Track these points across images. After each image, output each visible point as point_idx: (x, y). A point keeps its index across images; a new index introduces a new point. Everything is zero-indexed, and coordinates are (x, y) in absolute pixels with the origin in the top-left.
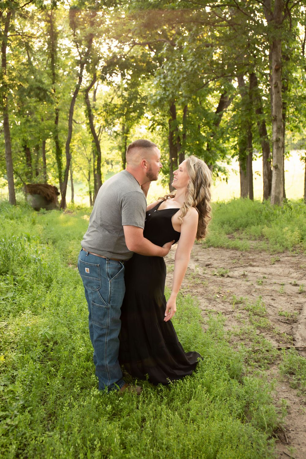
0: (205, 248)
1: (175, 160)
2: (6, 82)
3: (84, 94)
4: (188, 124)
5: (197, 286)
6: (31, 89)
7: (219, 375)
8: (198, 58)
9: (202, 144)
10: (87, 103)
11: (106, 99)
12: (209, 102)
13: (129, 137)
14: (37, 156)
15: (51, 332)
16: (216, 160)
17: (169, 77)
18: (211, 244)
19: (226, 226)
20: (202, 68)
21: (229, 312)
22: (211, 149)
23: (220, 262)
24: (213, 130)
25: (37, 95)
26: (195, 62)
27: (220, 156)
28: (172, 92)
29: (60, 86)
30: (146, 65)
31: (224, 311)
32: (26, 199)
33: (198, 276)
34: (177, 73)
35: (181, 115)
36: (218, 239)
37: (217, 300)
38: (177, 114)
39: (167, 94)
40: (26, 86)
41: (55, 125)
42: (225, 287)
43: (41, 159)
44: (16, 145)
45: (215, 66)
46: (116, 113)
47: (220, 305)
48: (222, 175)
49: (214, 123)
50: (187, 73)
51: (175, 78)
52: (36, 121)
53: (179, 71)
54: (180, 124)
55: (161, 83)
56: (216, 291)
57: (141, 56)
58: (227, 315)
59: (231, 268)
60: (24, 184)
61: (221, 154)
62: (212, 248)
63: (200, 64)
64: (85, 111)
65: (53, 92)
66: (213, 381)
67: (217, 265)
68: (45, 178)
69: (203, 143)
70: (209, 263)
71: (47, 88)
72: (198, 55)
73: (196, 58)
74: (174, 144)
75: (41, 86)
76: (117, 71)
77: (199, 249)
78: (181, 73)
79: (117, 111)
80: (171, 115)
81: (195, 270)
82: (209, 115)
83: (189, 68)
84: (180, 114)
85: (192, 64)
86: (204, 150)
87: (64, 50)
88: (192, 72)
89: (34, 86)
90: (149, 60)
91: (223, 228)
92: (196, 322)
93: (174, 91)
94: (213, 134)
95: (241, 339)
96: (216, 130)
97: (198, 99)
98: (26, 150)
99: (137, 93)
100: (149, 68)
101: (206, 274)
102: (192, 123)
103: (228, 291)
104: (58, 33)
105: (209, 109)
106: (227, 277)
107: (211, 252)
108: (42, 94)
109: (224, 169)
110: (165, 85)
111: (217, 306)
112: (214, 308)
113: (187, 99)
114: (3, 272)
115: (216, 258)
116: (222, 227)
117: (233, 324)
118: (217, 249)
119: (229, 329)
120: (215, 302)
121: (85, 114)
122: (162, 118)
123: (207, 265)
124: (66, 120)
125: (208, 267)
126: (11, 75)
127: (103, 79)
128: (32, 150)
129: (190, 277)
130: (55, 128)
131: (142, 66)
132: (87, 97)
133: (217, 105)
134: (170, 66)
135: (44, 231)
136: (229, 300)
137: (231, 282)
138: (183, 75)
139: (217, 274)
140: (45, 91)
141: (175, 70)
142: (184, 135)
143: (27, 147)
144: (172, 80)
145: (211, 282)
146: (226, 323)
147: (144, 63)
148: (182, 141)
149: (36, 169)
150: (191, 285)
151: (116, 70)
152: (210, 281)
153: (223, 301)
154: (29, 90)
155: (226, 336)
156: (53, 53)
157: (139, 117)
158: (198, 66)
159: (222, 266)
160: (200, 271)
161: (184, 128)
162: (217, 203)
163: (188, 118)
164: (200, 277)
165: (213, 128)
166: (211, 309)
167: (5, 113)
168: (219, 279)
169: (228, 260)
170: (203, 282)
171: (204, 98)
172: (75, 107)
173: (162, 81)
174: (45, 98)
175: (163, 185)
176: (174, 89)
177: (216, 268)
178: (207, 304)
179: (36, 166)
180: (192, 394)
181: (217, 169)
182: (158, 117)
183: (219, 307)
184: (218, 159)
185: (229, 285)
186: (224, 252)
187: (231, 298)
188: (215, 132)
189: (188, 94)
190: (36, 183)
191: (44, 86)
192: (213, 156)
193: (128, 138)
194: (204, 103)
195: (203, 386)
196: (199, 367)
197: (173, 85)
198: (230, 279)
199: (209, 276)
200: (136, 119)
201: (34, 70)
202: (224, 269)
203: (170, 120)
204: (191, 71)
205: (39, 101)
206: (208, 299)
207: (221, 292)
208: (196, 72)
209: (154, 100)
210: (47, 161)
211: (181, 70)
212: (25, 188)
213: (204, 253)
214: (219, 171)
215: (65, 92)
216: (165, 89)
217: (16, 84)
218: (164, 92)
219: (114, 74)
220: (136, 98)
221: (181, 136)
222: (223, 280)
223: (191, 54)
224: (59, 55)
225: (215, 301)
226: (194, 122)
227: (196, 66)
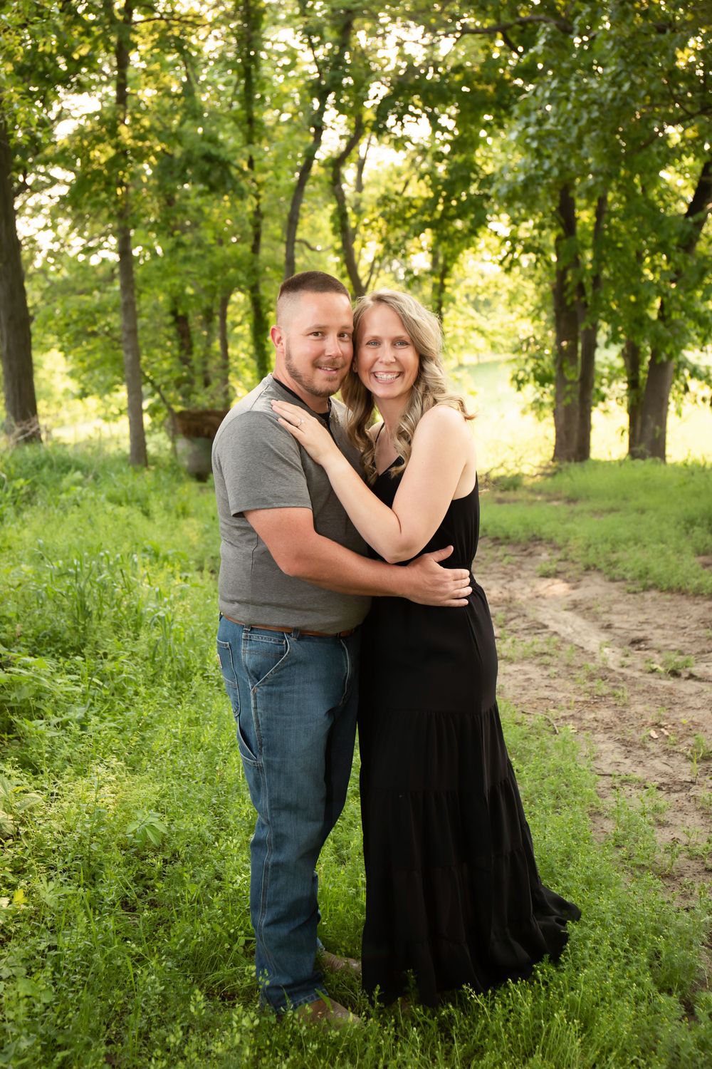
0: (635, 593)
1: (568, 346)
2: (125, 145)
3: (327, 172)
4: (607, 247)
5: (596, 700)
6: (188, 161)
7: (623, 982)
8: (633, 63)
9: (645, 302)
10: (340, 198)
11: (390, 185)
12: (668, 189)
13: (449, 286)
14: (208, 337)
15: (162, 828)
16: (683, 347)
17: (552, 121)
18: (650, 582)
19: (698, 532)
20: (643, 93)
21: (681, 783)
22: (670, 315)
23: (671, 633)
24: (676, 263)
25: (203, 177)
26: (624, 74)
27: (698, 335)
28: (559, 160)
29: (267, 151)
30: (496, 90)
31: (665, 780)
32: (174, 450)
33: (604, 674)
34: (574, 107)
35: (590, 224)
36: (672, 566)
37: (650, 745)
38: (579, 222)
39: (547, 164)
40: (178, 152)
41: (252, 255)
42: (677, 708)
43: (217, 345)
44: (156, 308)
45: (681, 85)
46: (413, 221)
47: (657, 761)
48: (702, 387)
49: (678, 246)
50: (601, 105)
51: (566, 120)
52: (200, 244)
53: (579, 101)
54: (585, 247)
55: (528, 137)
56: (650, 721)
57: (483, 66)
58: (675, 792)
59: (703, 652)
60: (170, 410)
61: (699, 330)
62: (654, 593)
63: (638, 81)
64: (332, 219)
65: (246, 168)
66: (603, 999)
67: (664, 642)
68: (226, 393)
69: (649, 300)
70: (640, 635)
71: (230, 156)
72: (633, 56)
73: (627, 64)
74: (569, 302)
75: (214, 151)
76: (416, 107)
77: (616, 594)
78: (586, 106)
79: (414, 216)
80: (561, 225)
81: (597, 656)
82: (665, 224)
83: (606, 92)
84: (587, 220)
85: (615, 82)
86: (649, 319)
87: (280, 55)
88: (615, 104)
89: (197, 153)
90: (503, 74)
91: (691, 537)
92: (574, 813)
93: (564, 158)
94: (677, 275)
95: (706, 869)
96: (686, 264)
97: (637, 180)
98: (181, 322)
99: (470, 166)
100: (503, 98)
101: (628, 667)
102: (620, 245)
103: (684, 721)
104: (264, 11)
105: (667, 206)
106: (687, 679)
107: (649, 603)
108: (216, 175)
109: (708, 371)
110: (540, 143)
111: (649, 763)
112: (639, 770)
113: (601, 179)
114: (72, 649)
115: (661, 622)
116: (687, 533)
117: (689, 820)
118: (668, 596)
119: (676, 835)
120: (642, 752)
121: (332, 225)
122: (536, 232)
123: (635, 642)
124: (281, 241)
125: (637, 646)
126: (138, 126)
127: (380, 130)
128: (195, 320)
129: (580, 675)
130: (252, 264)
131: (484, 92)
132: (337, 180)
133: (689, 195)
134: (555, 88)
135: (206, 536)
136: (683, 748)
137: (699, 693)
138: (589, 113)
139: (661, 669)
140: (225, 165)
141: (567, 99)
142: (597, 280)
143: (180, 312)
144: (560, 128)
145: (639, 693)
146: (668, 816)
147: (488, 83)
148: (589, 294)
149: (205, 372)
150: (582, 699)
151: (413, 104)
152: (636, 689)
153: (665, 751)
154: (182, 164)
155: (664, 859)
156: (248, 65)
157: (473, 232)
158: (633, 84)
159: (675, 644)
160: (612, 657)
161: (598, 260)
162: (685, 465)
163: (607, 233)
164: (611, 675)
165: (678, 257)
166: (630, 771)
167: (123, 224)
168: (664, 683)
169: (696, 629)
170: (616, 691)
171: (653, 175)
172: (304, 206)
173: (531, 130)
174: (224, 183)
175: (537, 414)
176: (564, 153)
177: (659, 652)
178: (618, 757)
179: (205, 364)
180: (538, 1036)
181: (687, 373)
182: (526, 230)
183: (653, 767)
184: (689, 345)
185: (693, 702)
186: (686, 605)
187: (691, 741)
188: (684, 269)
189: (605, 166)
190: (200, 409)
191: (222, 153)
192: (675, 336)
193: (448, 290)
194: (655, 191)
195: (573, 1014)
196: (567, 954)
197: (562, 140)
198: (697, 684)
199: (637, 674)
200: (466, 236)
201: (198, 108)
202: (681, 653)
203: (558, 239)
204: (613, 100)
205: (209, 193)
206: (624, 743)
207: (663, 723)
208: (626, 104)
209: (509, 183)
210: (230, 351)
211: (584, 97)
212: (173, 422)
213: (629, 607)
214: (692, 376)
215: (280, 168)
216: (538, 154)
217: (151, 148)
218: (537, 162)
219: (407, 117)
220: (467, 182)
221: (587, 281)
222: (676, 687)
223: (613, 53)
224: (266, 70)
225: (644, 748)
226: (624, 242)
227: (626, 87)
